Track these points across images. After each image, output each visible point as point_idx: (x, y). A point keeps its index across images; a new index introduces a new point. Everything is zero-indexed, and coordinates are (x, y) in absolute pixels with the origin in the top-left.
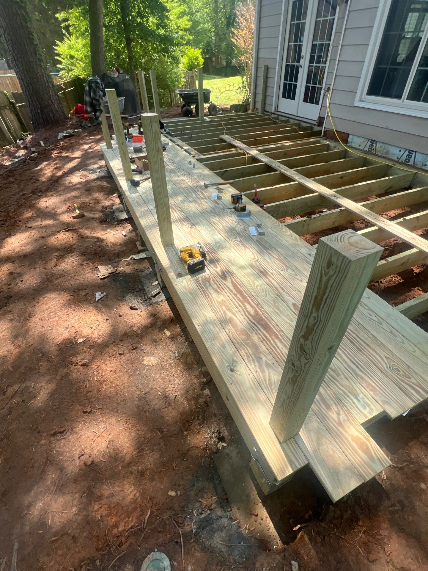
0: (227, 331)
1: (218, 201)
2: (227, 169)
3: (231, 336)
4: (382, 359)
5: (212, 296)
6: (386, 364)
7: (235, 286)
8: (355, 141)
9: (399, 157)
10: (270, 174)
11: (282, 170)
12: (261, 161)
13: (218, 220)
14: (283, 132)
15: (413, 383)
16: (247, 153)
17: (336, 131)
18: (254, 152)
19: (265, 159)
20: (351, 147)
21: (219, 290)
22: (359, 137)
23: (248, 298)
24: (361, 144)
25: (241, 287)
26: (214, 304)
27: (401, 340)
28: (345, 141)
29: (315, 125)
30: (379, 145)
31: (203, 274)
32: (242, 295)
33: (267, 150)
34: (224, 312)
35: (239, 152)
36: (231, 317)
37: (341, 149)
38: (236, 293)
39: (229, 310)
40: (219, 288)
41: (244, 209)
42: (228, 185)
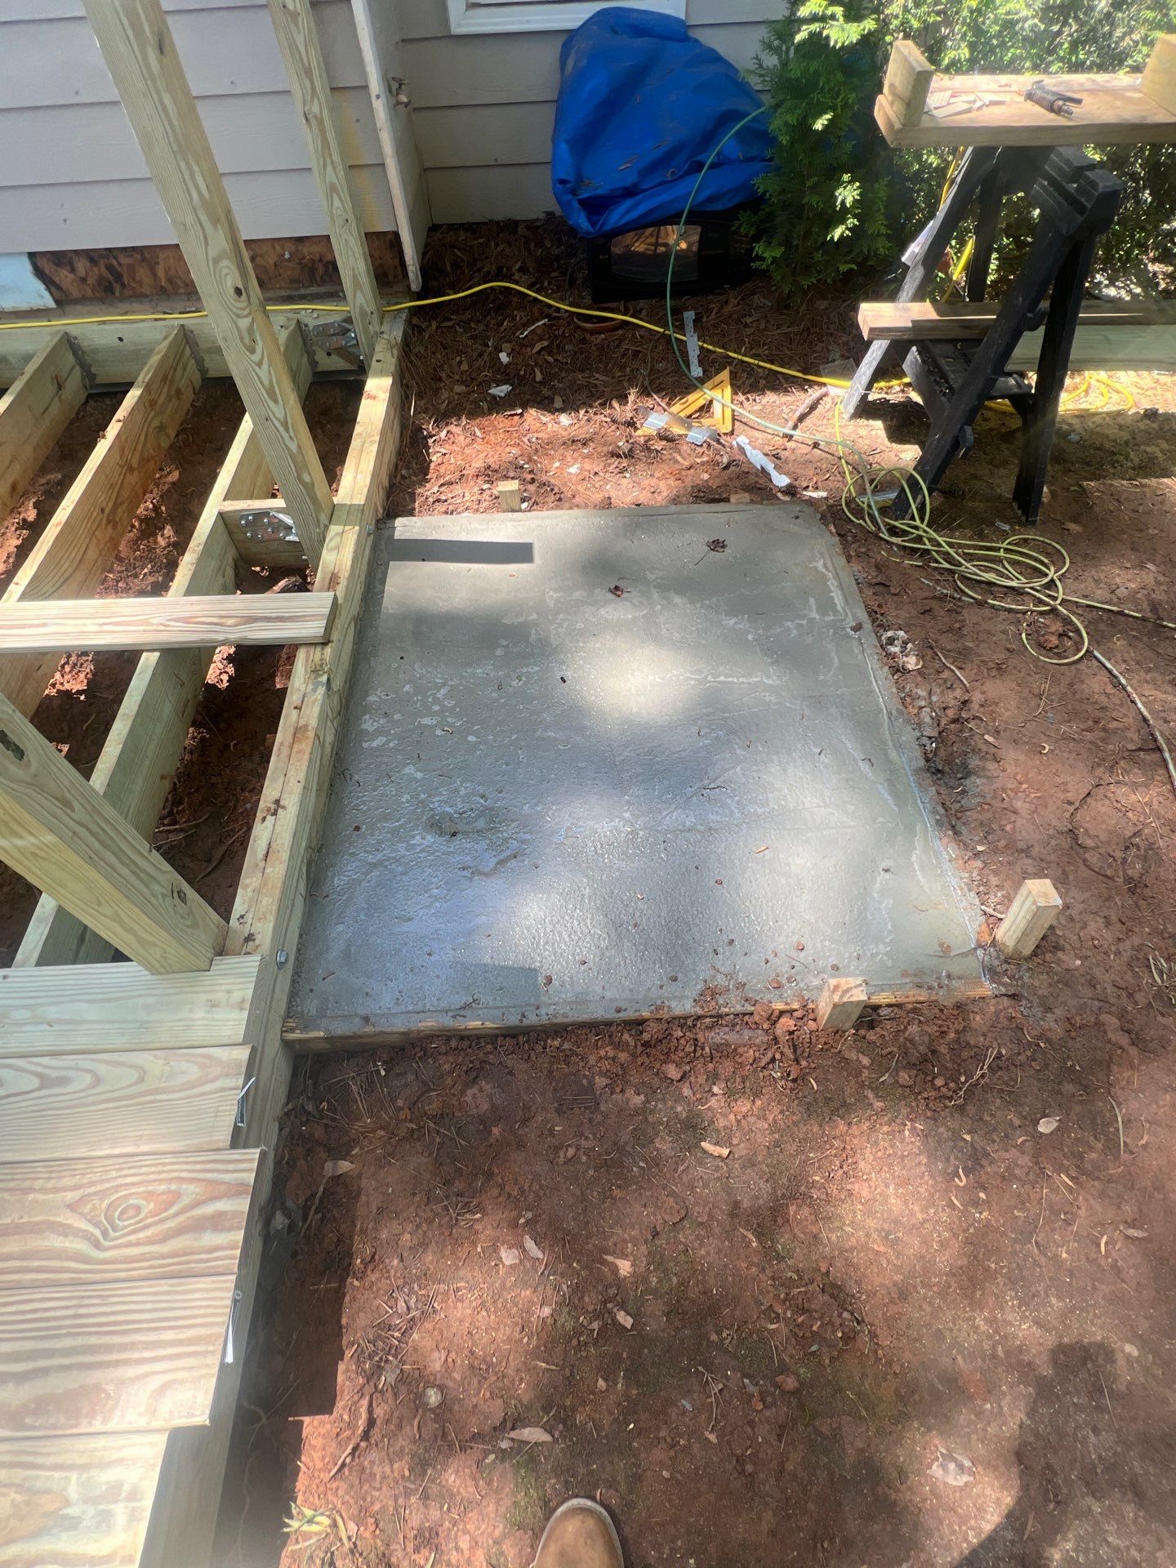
4: (67, 1231)
6: (86, 1236)
15: (194, 1205)
27: (86, 1079)
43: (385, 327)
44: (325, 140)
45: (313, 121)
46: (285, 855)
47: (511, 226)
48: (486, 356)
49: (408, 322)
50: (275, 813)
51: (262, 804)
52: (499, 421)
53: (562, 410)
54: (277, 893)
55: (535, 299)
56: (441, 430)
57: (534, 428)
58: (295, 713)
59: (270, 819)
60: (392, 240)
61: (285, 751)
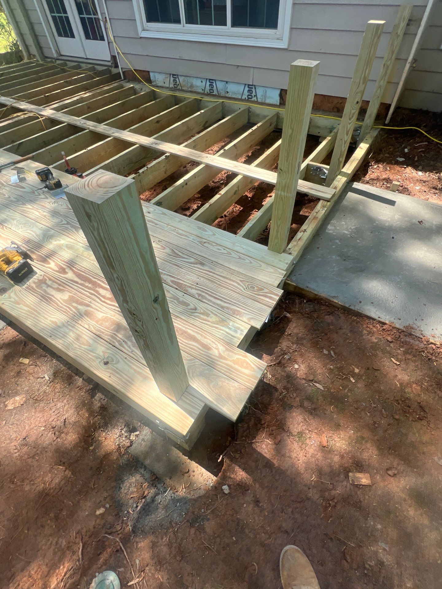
0: (87, 327)
1: (23, 184)
2: (21, 141)
3: (93, 329)
4: (239, 284)
5: (54, 297)
6: (243, 287)
7: (79, 276)
8: (158, 78)
9: (204, 89)
10: (77, 135)
11: (91, 128)
12: (62, 122)
13: (31, 207)
14: (76, 81)
15: (266, 293)
16: (40, 115)
17: (135, 70)
18: (48, 112)
19: (66, 119)
20: (157, 87)
21: (62, 288)
22: (160, 73)
23: (99, 282)
24: (165, 81)
25: (86, 273)
26: (61, 305)
27: (249, 262)
28: (149, 81)
29: (111, 67)
30: (181, 79)
31: (35, 277)
32: (90, 281)
33: (66, 106)
34: (76, 308)
35: (30, 116)
36: (86, 311)
37: (148, 90)
38: (82, 282)
39: (81, 304)
40: (60, 285)
41: (58, 185)
42: (29, 161)
43: (371, 131)
44: (386, 73)
45: (386, 66)
46: (304, 241)
47: (427, 112)
48: (400, 149)
49: (379, 132)
50: (304, 232)
51: (301, 229)
52: (397, 168)
53: (421, 171)
54: (300, 248)
55: (426, 136)
56: (375, 165)
57: (408, 173)
58: (315, 214)
59: (302, 233)
60: (389, 106)
61: (310, 220)
